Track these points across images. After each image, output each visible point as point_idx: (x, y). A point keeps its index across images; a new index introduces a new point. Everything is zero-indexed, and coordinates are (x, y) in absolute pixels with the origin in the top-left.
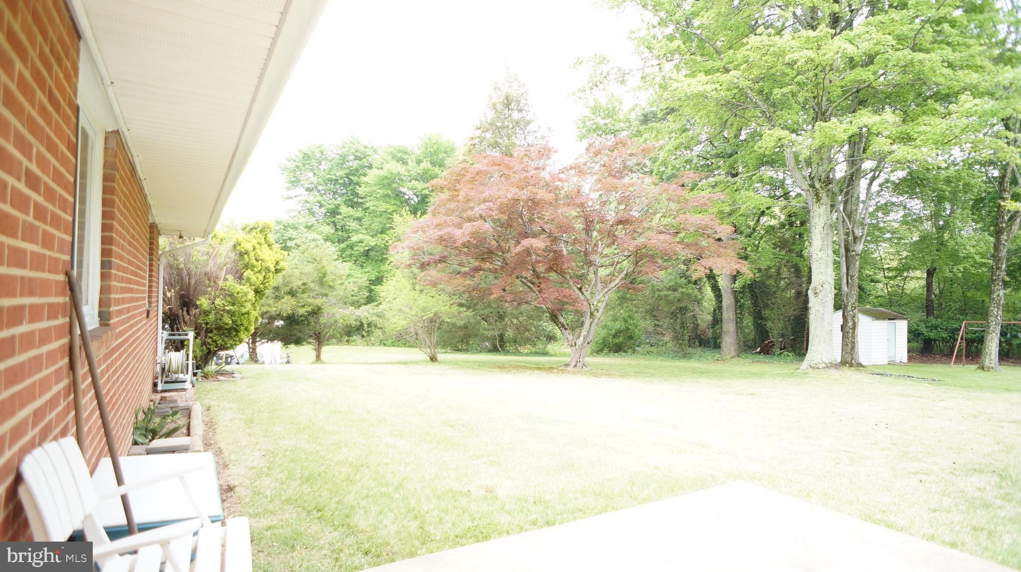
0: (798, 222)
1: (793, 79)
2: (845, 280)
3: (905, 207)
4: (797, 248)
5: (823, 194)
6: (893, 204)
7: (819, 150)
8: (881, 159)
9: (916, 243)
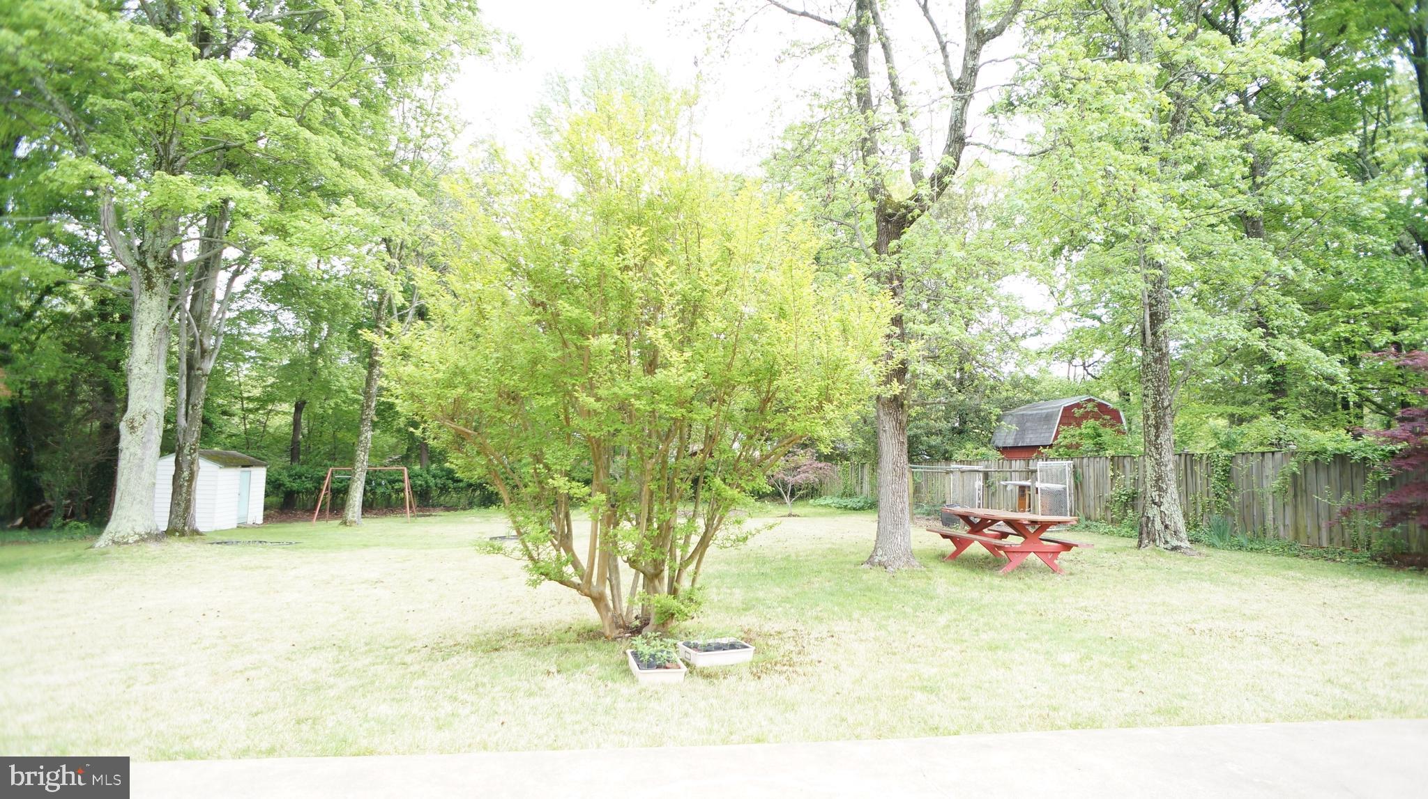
0: (117, 315)
1: (124, 92)
2: (183, 410)
3: (276, 320)
4: (111, 355)
5: (159, 280)
6: (261, 312)
7: (158, 212)
8: (248, 248)
9: (285, 367)
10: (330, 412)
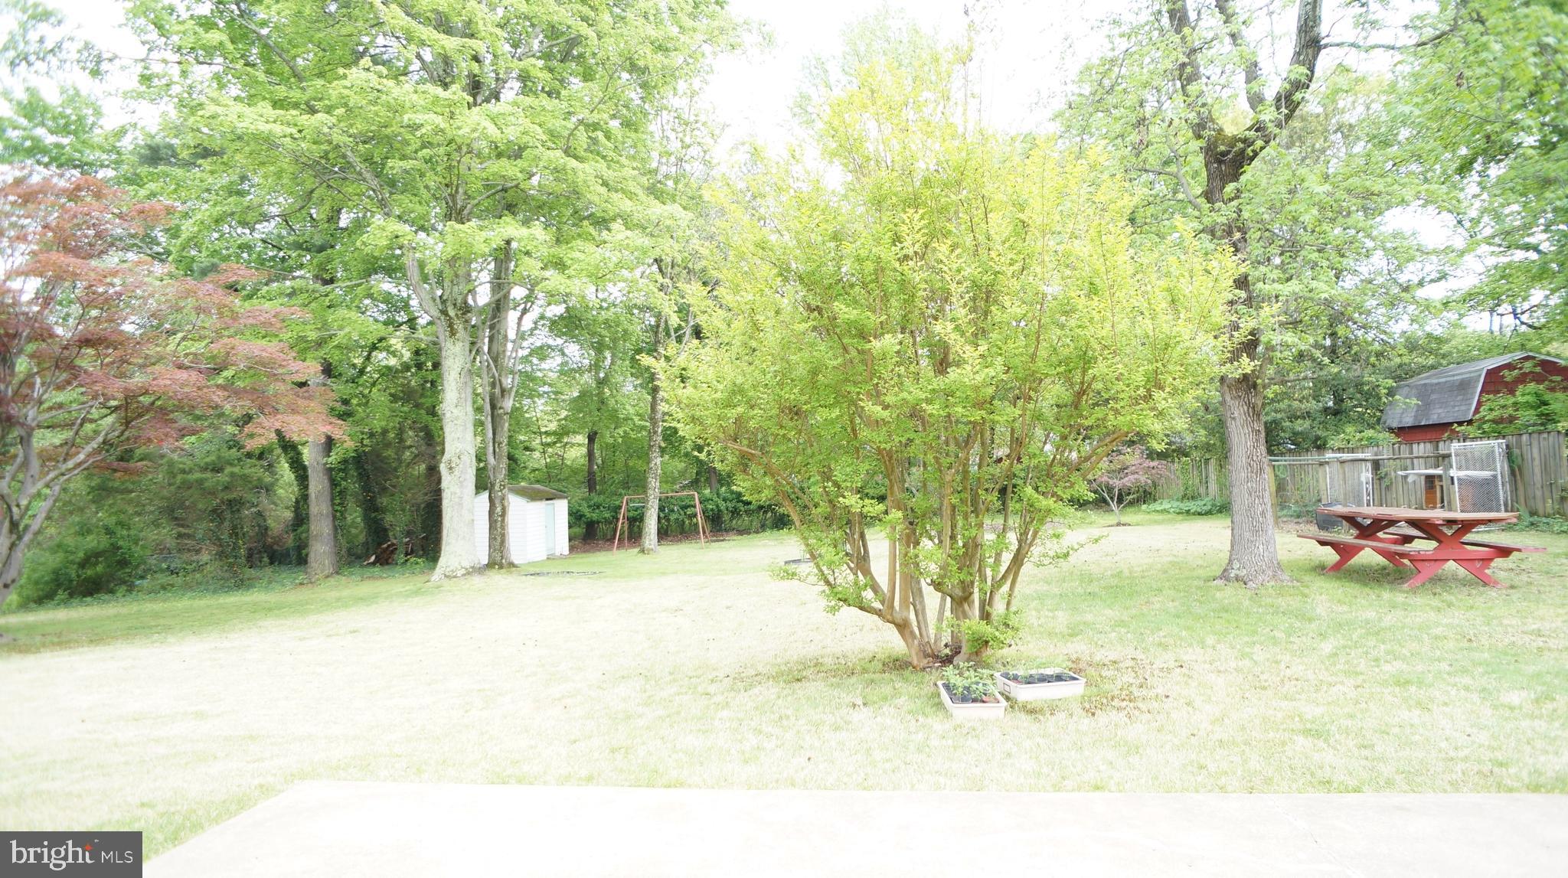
0: (429, 364)
1: (416, 152)
2: (491, 449)
3: (563, 354)
4: (427, 402)
5: (459, 326)
6: (549, 347)
7: (452, 261)
8: (532, 285)
9: (575, 400)
10: (620, 440)
